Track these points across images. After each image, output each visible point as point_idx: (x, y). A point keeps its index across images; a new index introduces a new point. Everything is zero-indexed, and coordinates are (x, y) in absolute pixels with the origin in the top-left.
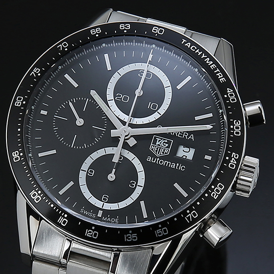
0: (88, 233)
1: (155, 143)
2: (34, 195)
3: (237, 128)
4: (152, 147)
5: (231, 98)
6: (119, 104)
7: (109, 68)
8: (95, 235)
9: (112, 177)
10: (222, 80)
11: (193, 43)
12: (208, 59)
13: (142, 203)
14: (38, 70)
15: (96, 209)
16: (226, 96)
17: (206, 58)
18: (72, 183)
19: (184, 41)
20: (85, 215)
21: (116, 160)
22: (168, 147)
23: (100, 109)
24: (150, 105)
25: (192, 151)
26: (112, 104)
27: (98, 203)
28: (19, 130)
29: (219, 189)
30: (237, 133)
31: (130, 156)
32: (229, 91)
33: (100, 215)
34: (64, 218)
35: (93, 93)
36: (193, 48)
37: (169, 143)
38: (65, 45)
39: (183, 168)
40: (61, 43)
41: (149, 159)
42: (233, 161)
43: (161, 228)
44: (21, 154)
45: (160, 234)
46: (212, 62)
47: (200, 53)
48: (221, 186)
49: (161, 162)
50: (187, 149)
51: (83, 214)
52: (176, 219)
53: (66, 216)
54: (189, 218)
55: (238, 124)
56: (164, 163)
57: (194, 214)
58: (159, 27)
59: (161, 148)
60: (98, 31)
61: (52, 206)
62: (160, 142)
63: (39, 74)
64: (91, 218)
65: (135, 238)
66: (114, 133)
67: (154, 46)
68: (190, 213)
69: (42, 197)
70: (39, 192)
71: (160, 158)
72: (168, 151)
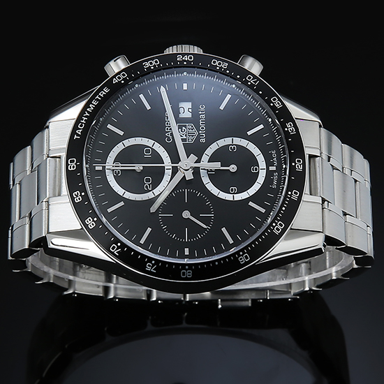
0: (299, 168)
2: (278, 229)
3: (151, 63)
4: (190, 141)
5: (122, 77)
6: (155, 185)
7: (122, 203)
8: (298, 161)
9: (233, 168)
10: (106, 90)
11: (75, 129)
12: (88, 109)
13: (250, 133)
14: (149, 266)
15: (269, 174)
16: (123, 82)
17: (88, 112)
18: (251, 204)
19: (75, 137)
20: (278, 182)
22: (185, 126)
23: (166, 200)
24: (148, 155)
25: (182, 105)
26: (157, 191)
27: (262, 174)
28: (217, 263)
30: (156, 62)
31: (205, 158)
32: (115, 81)
33: (274, 168)
35: (153, 210)
36: (81, 126)
37: (180, 127)
38: (114, 248)
39: (202, 107)
40: (113, 253)
41: (203, 140)
42: (186, 58)
43: (273, 103)
44: (241, 253)
45: (278, 103)
46: (91, 105)
47: (85, 118)
48: (214, 62)
49: (203, 128)
50: (181, 110)
52: (261, 93)
53: (290, 193)
54: (255, 82)
55: (147, 64)
56: (203, 126)
58: (67, 165)
59: (188, 133)
61: (284, 209)
62: (182, 134)
63: (153, 262)
66: (189, 176)
68: (250, 82)
69: (279, 221)
70: (274, 224)
71: (198, 130)
72: (189, 126)
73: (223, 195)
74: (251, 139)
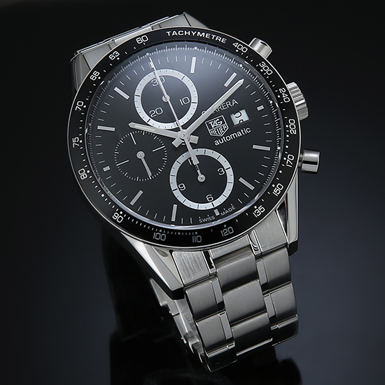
0: (225, 233)
1: (211, 128)
2: (158, 236)
3: (266, 68)
4: (211, 132)
5: (242, 49)
6: (157, 119)
7: (127, 97)
8: (230, 230)
9: (201, 178)
10: (223, 41)
11: (177, 29)
12: (199, 33)
13: (241, 180)
14: (77, 140)
15: (211, 212)
16: (237, 51)
17: (197, 33)
18: (175, 206)
19: (169, 33)
20: (206, 222)
21: (196, 162)
22: (223, 123)
23: (147, 133)
24: (182, 102)
25: (243, 112)
26: (152, 122)
27: (208, 206)
28: (103, 195)
29: (292, 124)
30: (269, 72)
31: (201, 151)
32: (236, 45)
33: (217, 214)
34: (196, 235)
35: (132, 125)
36: (181, 33)
37: (221, 119)
38: (80, 104)
39: (248, 130)
40: (75, 105)
41: (217, 143)
42: (285, 96)
43: (276, 186)
44: (121, 213)
45: (278, 192)
46: (204, 34)
47: (189, 33)
48: (292, 122)
49: (228, 138)
50: (238, 114)
51: (203, 223)
52: (281, 172)
53: (196, 233)
54: (289, 163)
55: (263, 65)
56: (230, 137)
57: (291, 157)
58: (140, 36)
59: (218, 127)
60: (96, 74)
61: (179, 233)
62: (215, 123)
63: (81, 141)
64: (213, 221)
65: (262, 210)
66: (176, 143)
67: (147, 54)
68: (287, 158)
69: (166, 233)
70: (161, 231)
71: (225, 136)
72: (226, 126)
73: (173, 180)
74: (237, 183)
